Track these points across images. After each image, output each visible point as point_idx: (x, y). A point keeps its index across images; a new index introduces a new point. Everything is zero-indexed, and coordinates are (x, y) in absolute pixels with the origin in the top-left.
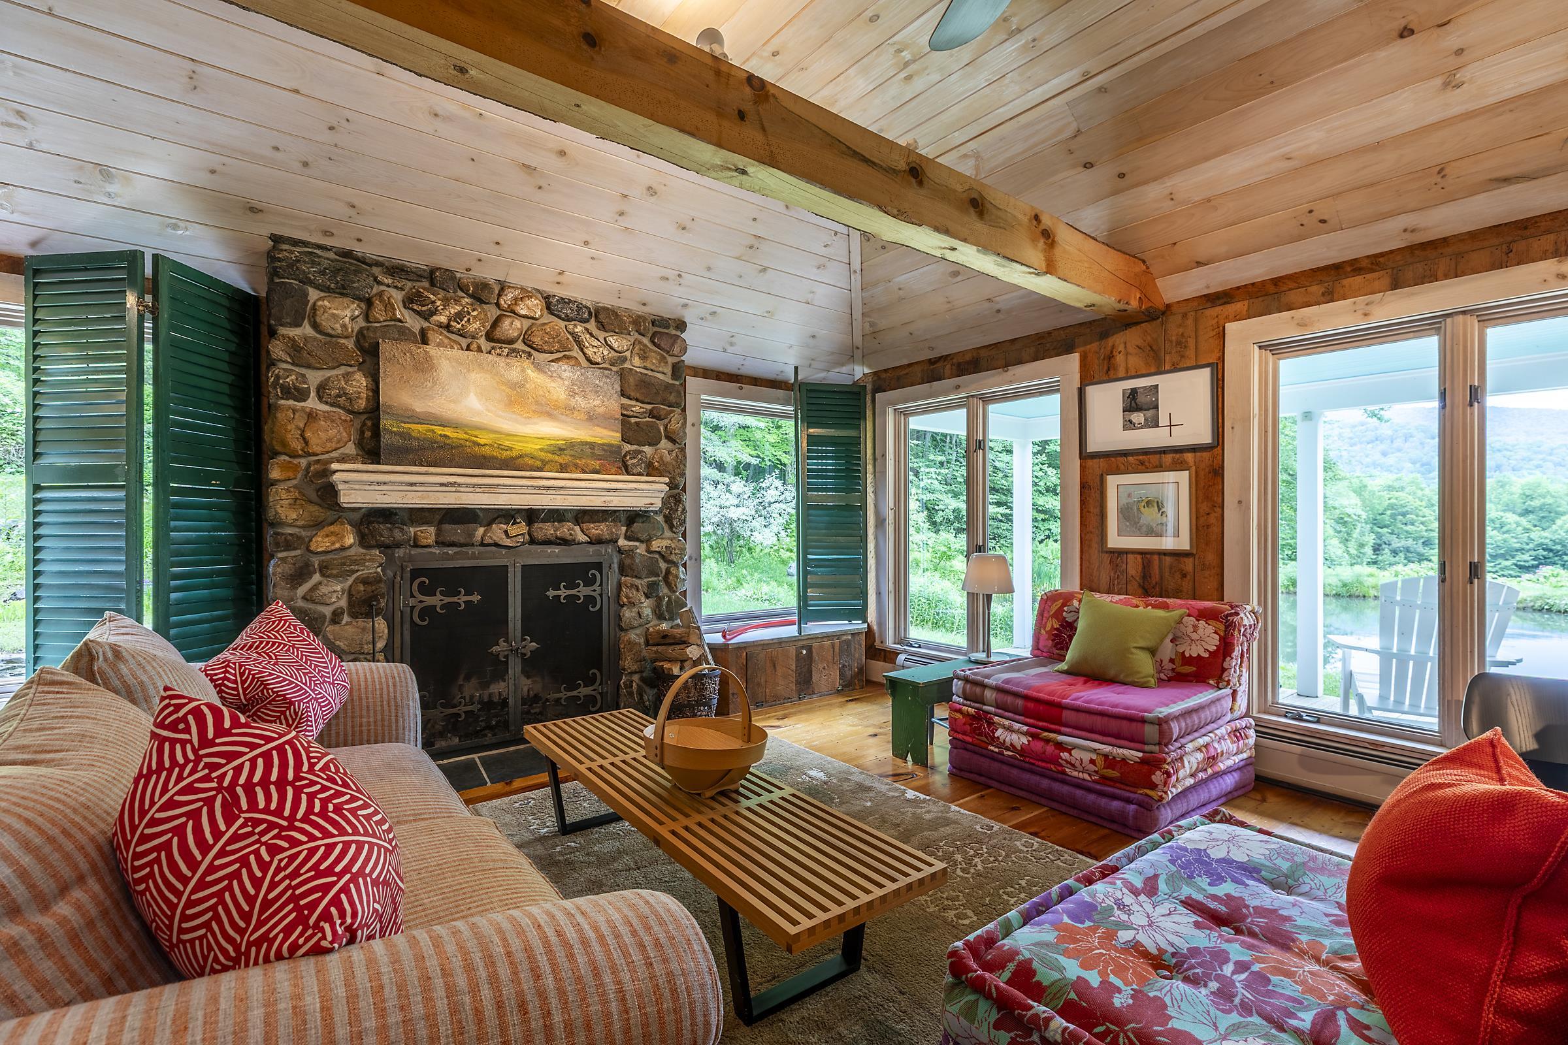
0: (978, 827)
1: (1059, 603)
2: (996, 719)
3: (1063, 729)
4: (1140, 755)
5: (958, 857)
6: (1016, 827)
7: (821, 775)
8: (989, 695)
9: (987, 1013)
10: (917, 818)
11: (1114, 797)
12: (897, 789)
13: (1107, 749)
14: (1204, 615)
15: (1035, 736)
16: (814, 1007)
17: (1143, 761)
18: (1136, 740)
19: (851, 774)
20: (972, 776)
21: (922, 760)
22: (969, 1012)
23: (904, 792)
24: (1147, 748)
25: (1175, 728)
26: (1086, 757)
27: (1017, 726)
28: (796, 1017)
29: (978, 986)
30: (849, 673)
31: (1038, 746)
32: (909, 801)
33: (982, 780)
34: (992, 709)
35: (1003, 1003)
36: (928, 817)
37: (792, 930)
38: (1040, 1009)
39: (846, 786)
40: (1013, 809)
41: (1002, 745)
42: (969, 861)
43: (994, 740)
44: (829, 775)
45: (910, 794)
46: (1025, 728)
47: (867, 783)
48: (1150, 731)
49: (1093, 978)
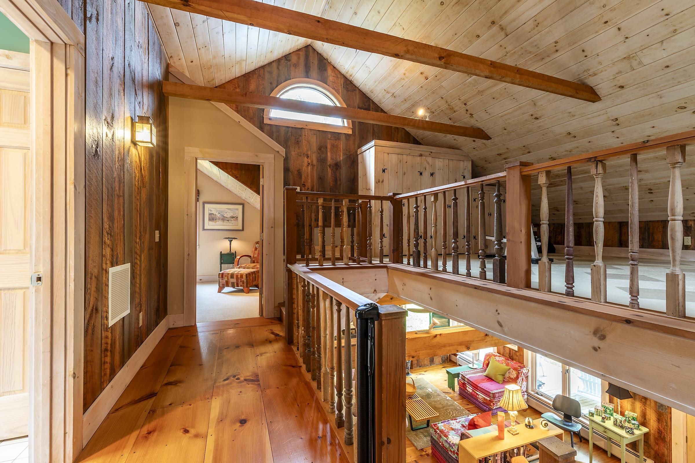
0: (458, 408)
1: (489, 357)
2: (467, 385)
3: (478, 391)
4: (489, 399)
5: (451, 413)
6: (466, 409)
7: (431, 390)
8: (466, 379)
9: (434, 430)
10: (447, 403)
11: (485, 406)
12: (445, 396)
13: (484, 396)
14: (515, 369)
15: (473, 391)
16: (421, 430)
17: (490, 400)
18: (489, 396)
19: (437, 391)
20: (463, 396)
21: (454, 390)
22: (432, 430)
23: (447, 397)
24: (491, 398)
25: (497, 395)
26: (481, 397)
27: (470, 388)
28: (419, 431)
29: (433, 428)
30: (444, 359)
31: (473, 393)
32: (447, 400)
33: (464, 397)
34: (466, 383)
35: (435, 430)
36: (449, 404)
37: (417, 420)
38: (437, 430)
39: (435, 394)
40: (468, 405)
41: (468, 391)
42: (453, 414)
43: (466, 389)
44: (433, 391)
45: (448, 398)
46: (472, 388)
47: (440, 394)
48: (491, 395)
49: (444, 429)
